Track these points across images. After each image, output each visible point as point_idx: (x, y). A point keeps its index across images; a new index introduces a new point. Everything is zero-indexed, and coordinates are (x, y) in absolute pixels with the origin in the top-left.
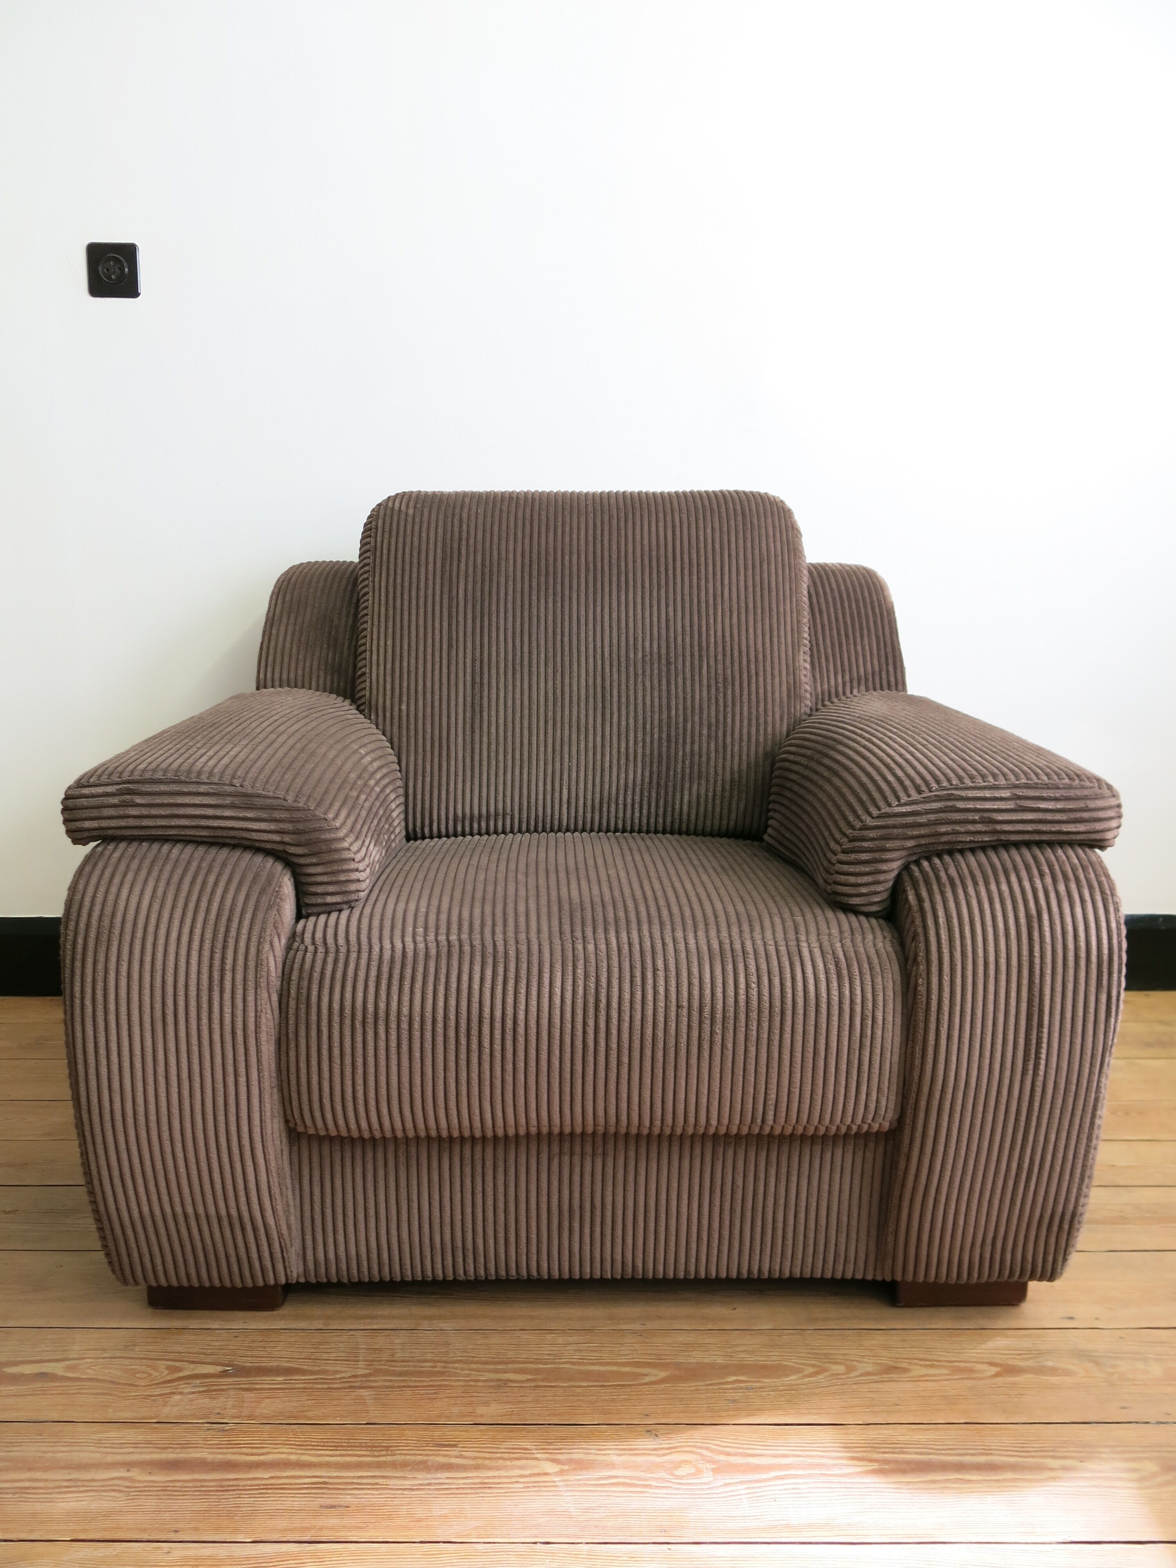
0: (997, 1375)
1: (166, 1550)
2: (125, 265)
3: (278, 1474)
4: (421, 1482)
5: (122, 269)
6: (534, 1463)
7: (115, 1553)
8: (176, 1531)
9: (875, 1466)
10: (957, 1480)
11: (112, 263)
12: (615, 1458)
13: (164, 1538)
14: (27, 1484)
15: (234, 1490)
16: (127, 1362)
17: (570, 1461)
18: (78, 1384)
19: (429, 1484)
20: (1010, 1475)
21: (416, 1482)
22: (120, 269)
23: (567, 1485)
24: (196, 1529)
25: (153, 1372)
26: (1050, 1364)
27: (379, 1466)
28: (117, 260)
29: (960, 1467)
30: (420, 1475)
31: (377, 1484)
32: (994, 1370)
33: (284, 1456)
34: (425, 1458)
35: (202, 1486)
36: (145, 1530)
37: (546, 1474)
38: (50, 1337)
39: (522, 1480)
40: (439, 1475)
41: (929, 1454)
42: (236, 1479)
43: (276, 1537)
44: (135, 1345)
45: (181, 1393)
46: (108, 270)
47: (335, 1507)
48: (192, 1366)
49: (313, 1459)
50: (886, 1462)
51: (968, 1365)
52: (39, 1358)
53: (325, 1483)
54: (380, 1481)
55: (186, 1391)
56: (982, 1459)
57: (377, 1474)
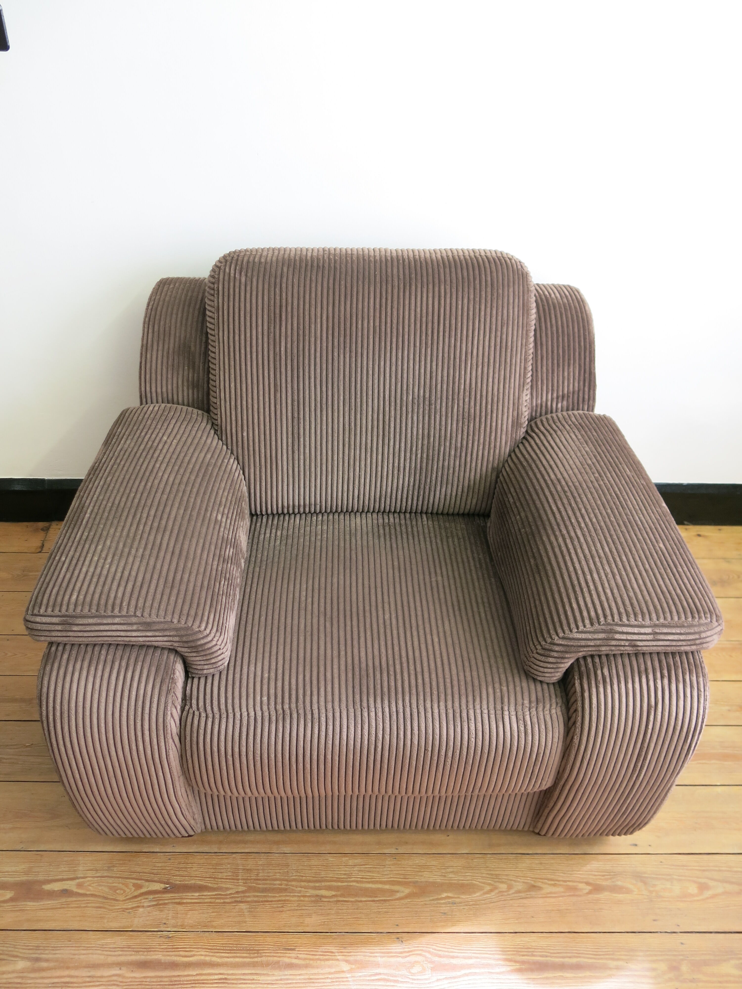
0: (590, 893)
3: (201, 972)
4: (276, 978)
6: (337, 963)
9: (518, 966)
12: (379, 959)
14: (67, 980)
15: (178, 984)
16: (110, 880)
17: (356, 962)
18: (85, 899)
19: (281, 980)
20: (588, 973)
21: (274, 978)
23: (354, 981)
25: (126, 889)
26: (619, 883)
27: (254, 965)
29: (562, 967)
30: (276, 972)
31: (253, 979)
32: (589, 888)
33: (202, 958)
34: (278, 959)
35: (161, 981)
37: (343, 972)
38: (66, 859)
39: (330, 976)
40: (286, 973)
41: (547, 956)
42: (179, 976)
44: (114, 866)
45: (143, 907)
48: (147, 884)
49: (219, 960)
50: (523, 962)
51: (575, 884)
52: (61, 877)
53: (226, 979)
54: (255, 977)
55: (145, 904)
56: (574, 961)
57: (253, 972)
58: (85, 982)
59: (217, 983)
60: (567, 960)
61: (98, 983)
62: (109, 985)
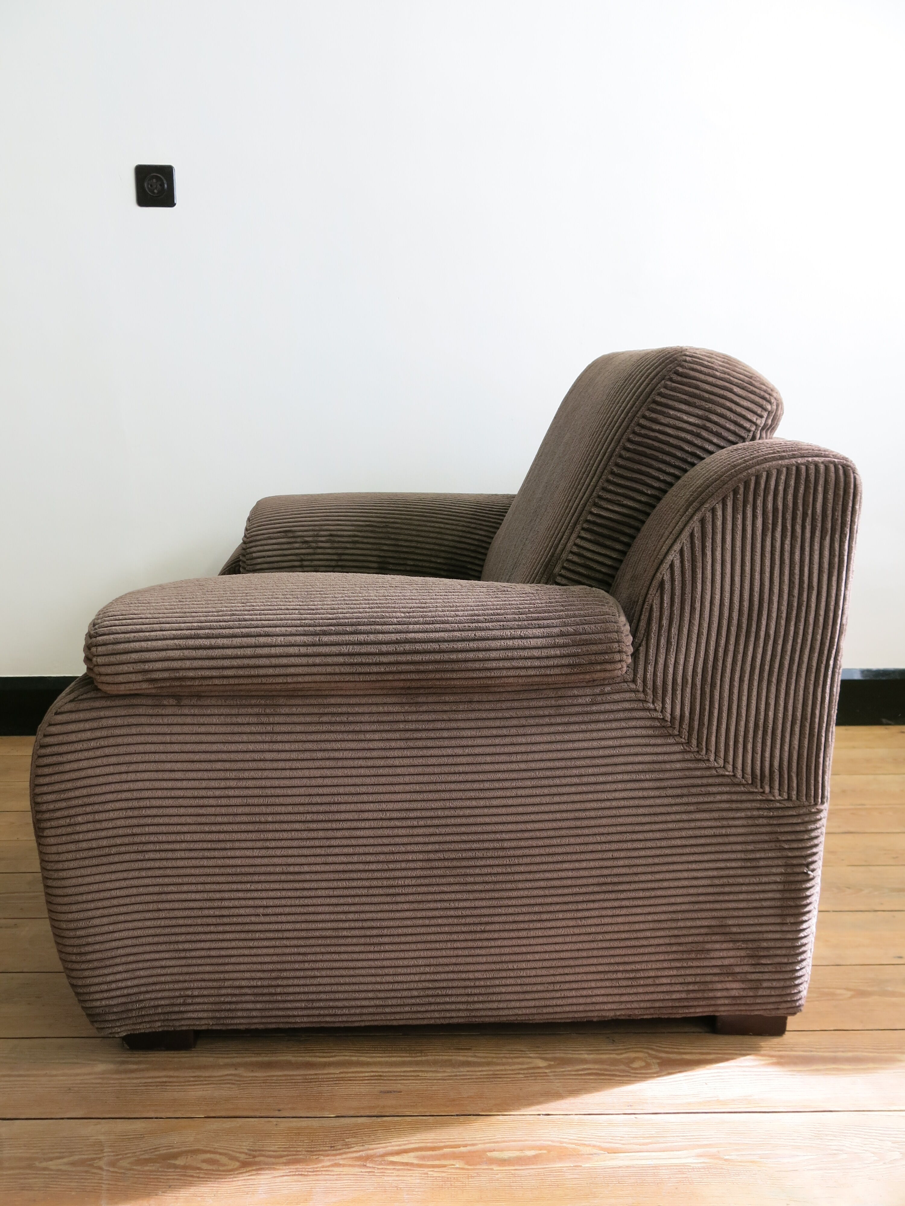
0: (852, 997)
1: (275, 1123)
2: (165, 182)
3: (345, 1070)
4: (450, 1074)
5: (162, 185)
6: (529, 1060)
7: (238, 1125)
8: (279, 1110)
9: (774, 1060)
10: (834, 1069)
11: (154, 180)
12: (586, 1056)
13: (272, 1114)
14: (164, 1080)
15: (316, 1082)
17: (554, 1059)
19: (456, 1076)
20: (871, 1065)
21: (446, 1074)
22: (161, 185)
23: (555, 1076)
24: (293, 1109)
26: (890, 989)
27: (417, 1063)
28: (158, 179)
29: (835, 1060)
30: (449, 1070)
31: (418, 1076)
32: (850, 993)
33: (347, 1058)
34: (451, 1058)
36: (257, 1110)
37: (539, 1068)
39: (522, 1072)
40: (462, 1070)
41: (811, 1051)
42: (316, 1074)
43: (352, 1113)
46: (151, 186)
47: (391, 1092)
49: (369, 1060)
50: (781, 1057)
51: (831, 990)
53: (380, 1076)
54: (420, 1074)
56: (850, 1054)
57: (417, 1069)
58: (189, 1081)
59: (368, 1080)
60: (840, 1054)
61: (205, 1082)
62: (220, 1084)
